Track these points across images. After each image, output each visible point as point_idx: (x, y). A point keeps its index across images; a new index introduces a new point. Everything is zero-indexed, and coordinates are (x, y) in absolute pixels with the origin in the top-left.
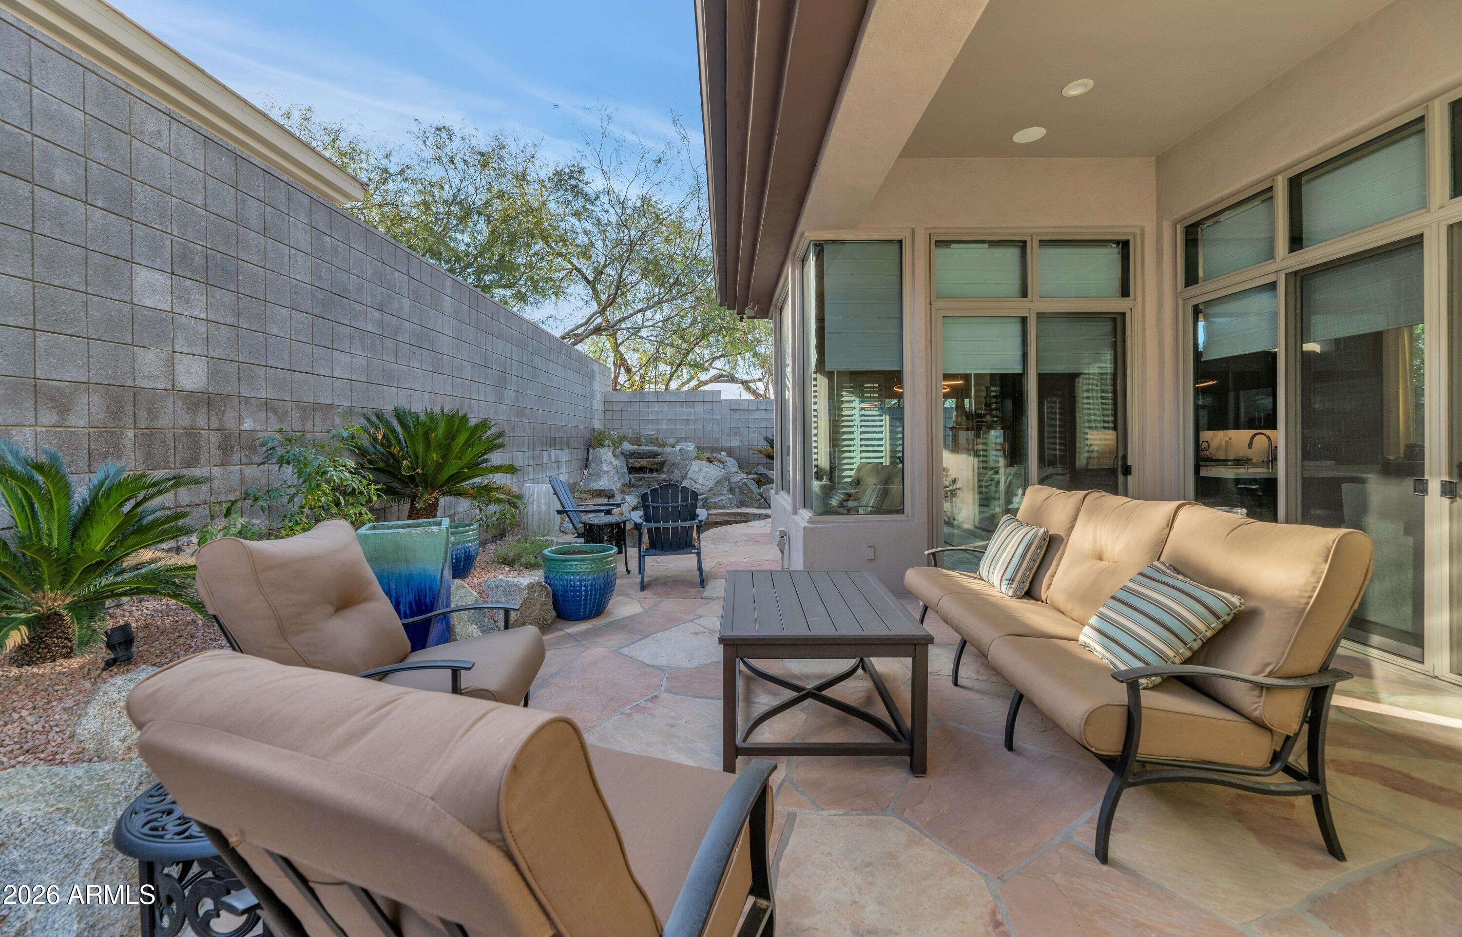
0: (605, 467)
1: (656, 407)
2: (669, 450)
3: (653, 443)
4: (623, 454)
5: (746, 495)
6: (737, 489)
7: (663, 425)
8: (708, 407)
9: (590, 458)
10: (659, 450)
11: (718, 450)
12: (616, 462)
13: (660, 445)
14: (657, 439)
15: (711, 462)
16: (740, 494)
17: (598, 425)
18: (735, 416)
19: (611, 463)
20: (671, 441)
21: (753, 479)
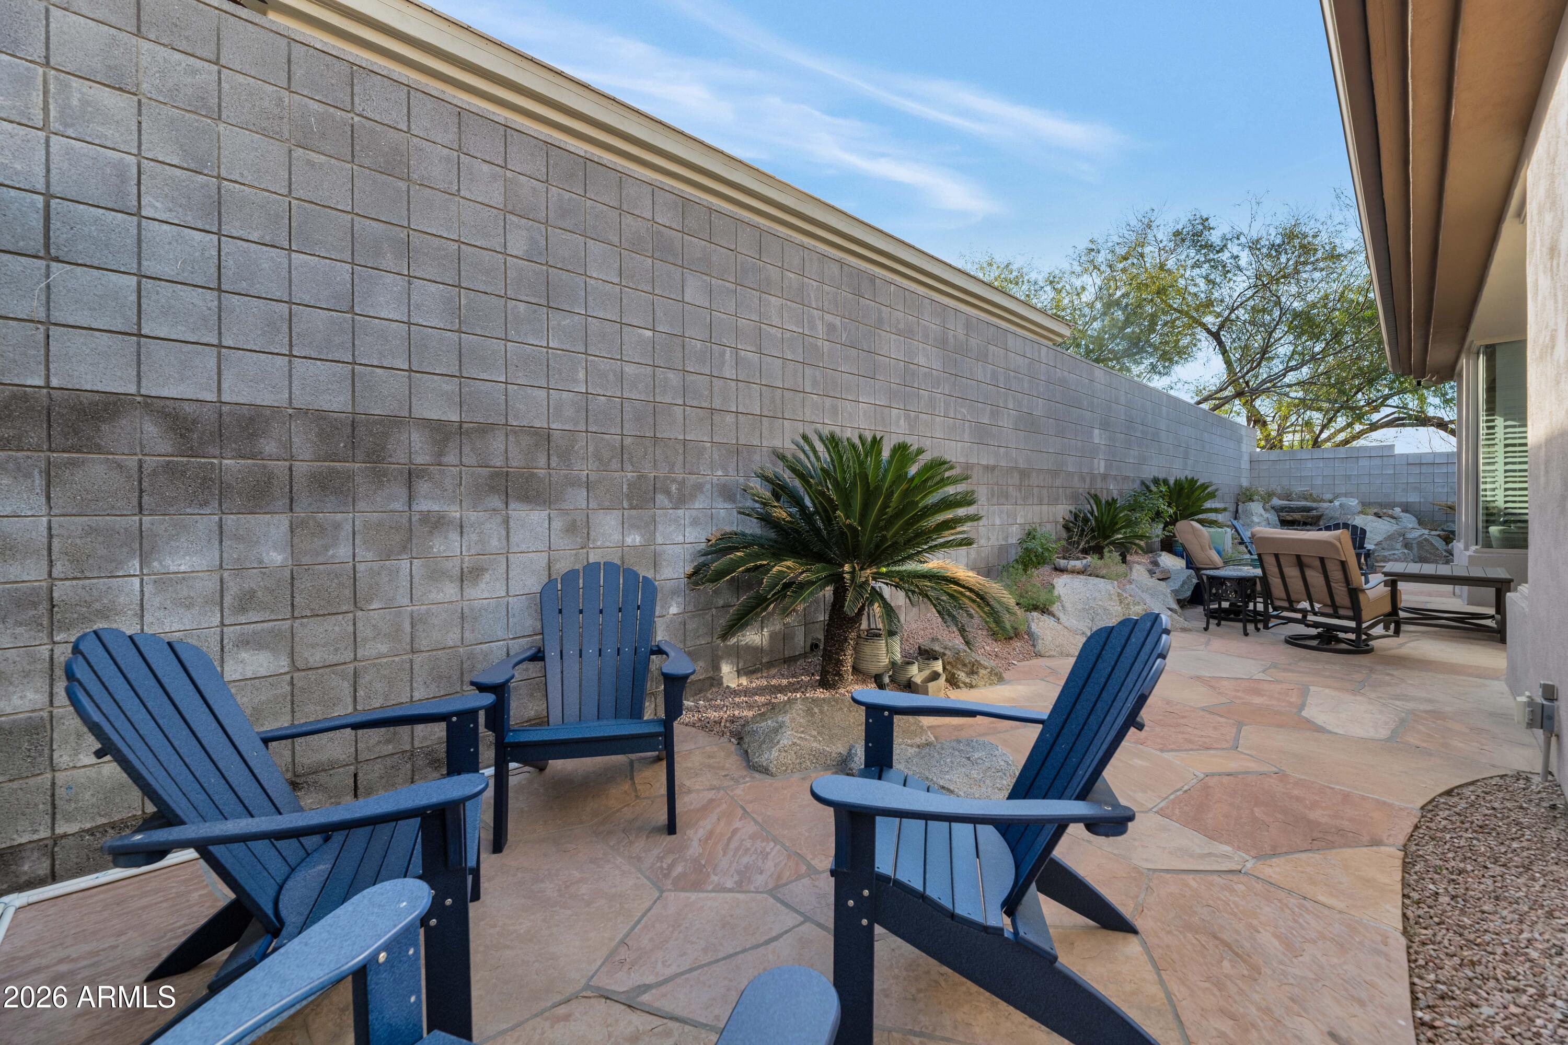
0: (1256, 519)
1: (1309, 464)
2: (1325, 505)
3: (1306, 499)
4: (1273, 508)
5: (1427, 551)
6: (1415, 546)
7: (1318, 482)
8: (1377, 462)
9: (1240, 511)
10: (1314, 505)
11: (1392, 505)
12: (1266, 515)
13: (1314, 501)
14: (1311, 495)
15: (1380, 517)
16: (1418, 550)
17: (1245, 483)
18: (1416, 470)
19: (1261, 515)
20: (1329, 496)
21: (1439, 536)
